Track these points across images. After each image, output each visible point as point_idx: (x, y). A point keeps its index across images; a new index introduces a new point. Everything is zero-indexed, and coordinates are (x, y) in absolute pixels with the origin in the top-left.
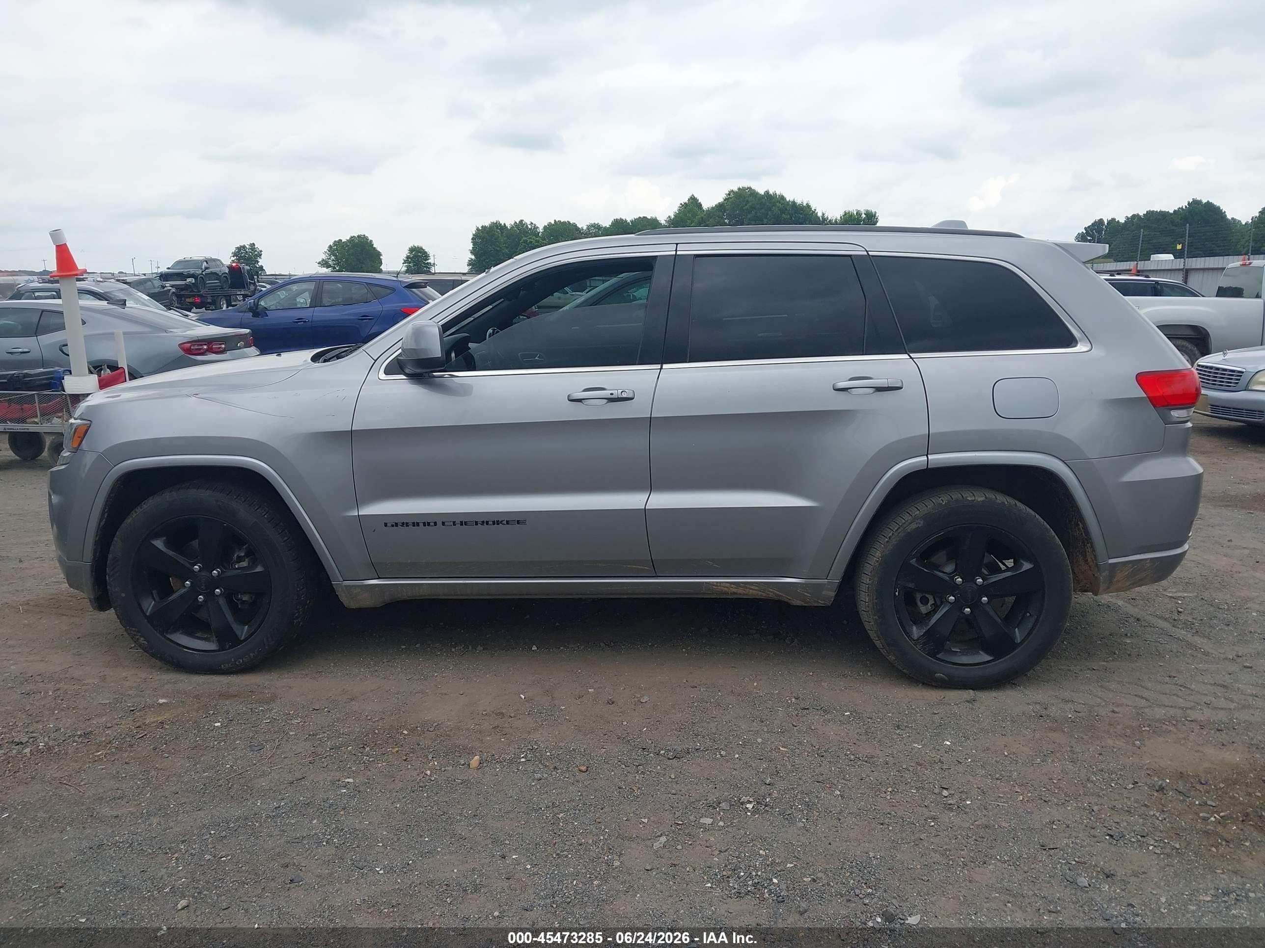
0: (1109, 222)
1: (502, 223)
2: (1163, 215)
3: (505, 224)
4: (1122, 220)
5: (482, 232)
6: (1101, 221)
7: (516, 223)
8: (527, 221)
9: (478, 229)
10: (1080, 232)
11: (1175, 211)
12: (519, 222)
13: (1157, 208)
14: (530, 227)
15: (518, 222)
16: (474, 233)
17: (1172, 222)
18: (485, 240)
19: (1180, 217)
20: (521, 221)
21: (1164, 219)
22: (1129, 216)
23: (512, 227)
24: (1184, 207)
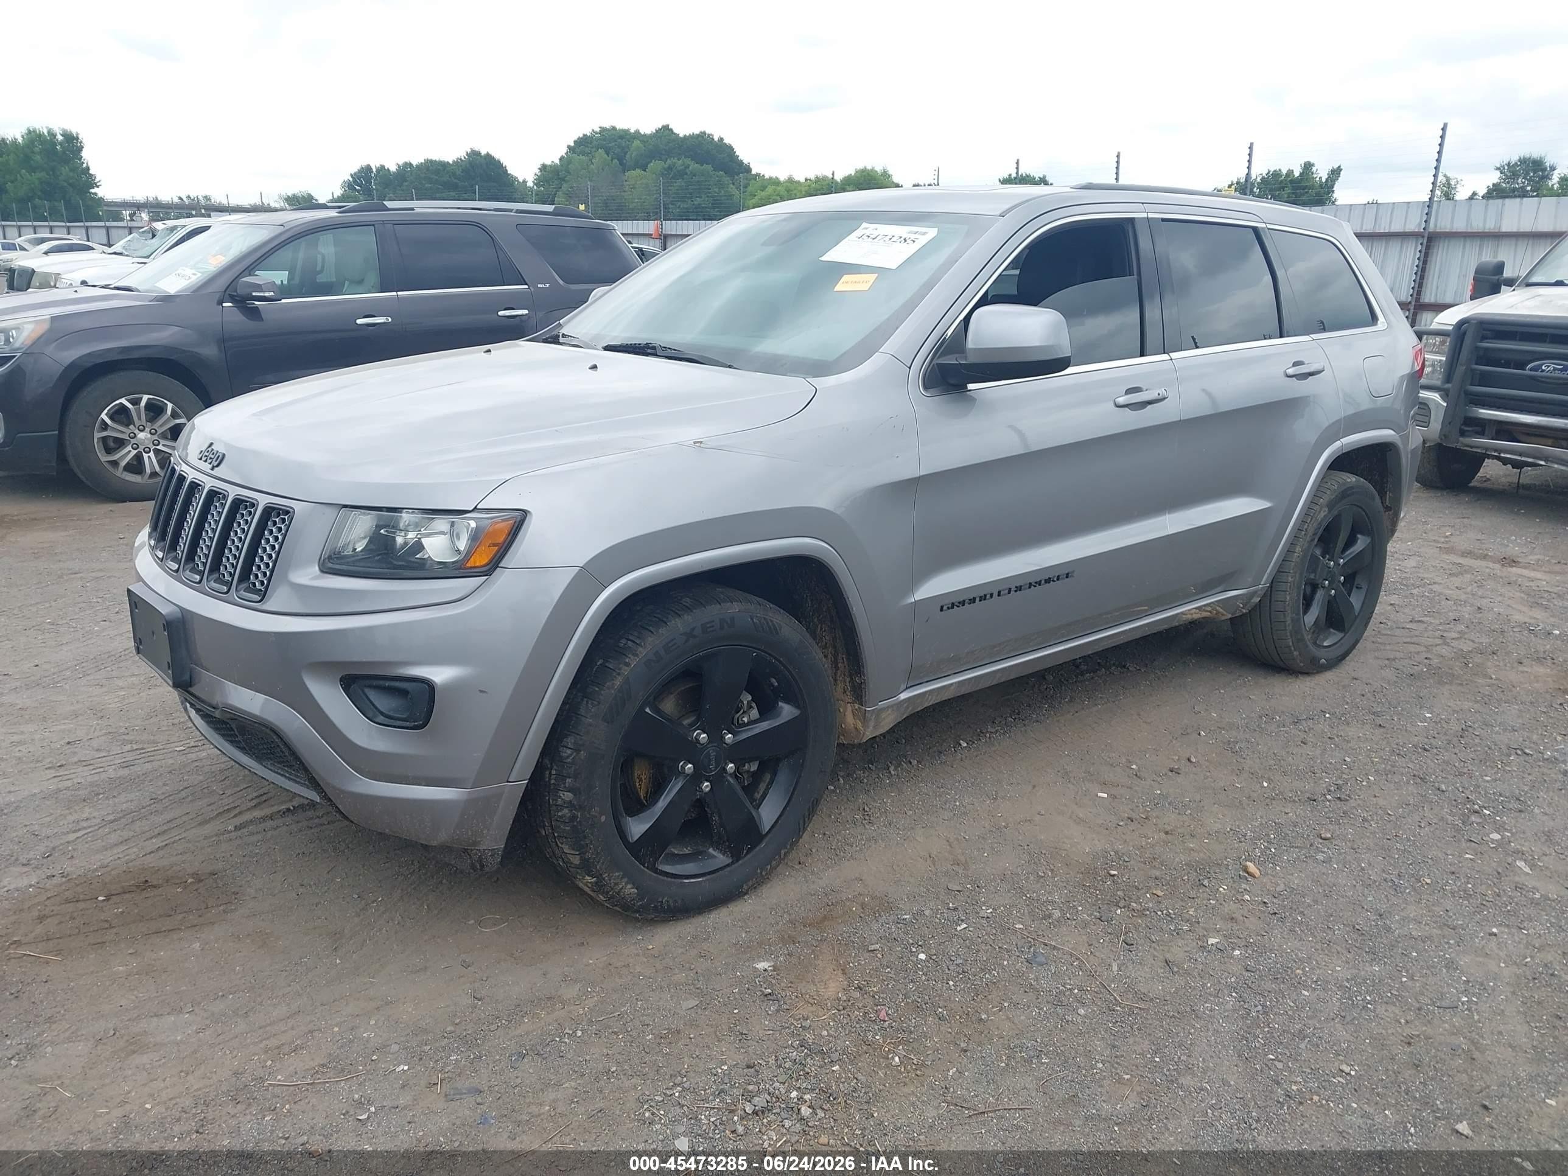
0: (378, 170)
2: (443, 165)
4: (393, 168)
6: (369, 168)
10: (346, 180)
11: (454, 161)
13: (435, 157)
17: (454, 174)
19: (460, 168)
21: (444, 170)
22: (401, 163)
24: (463, 158)
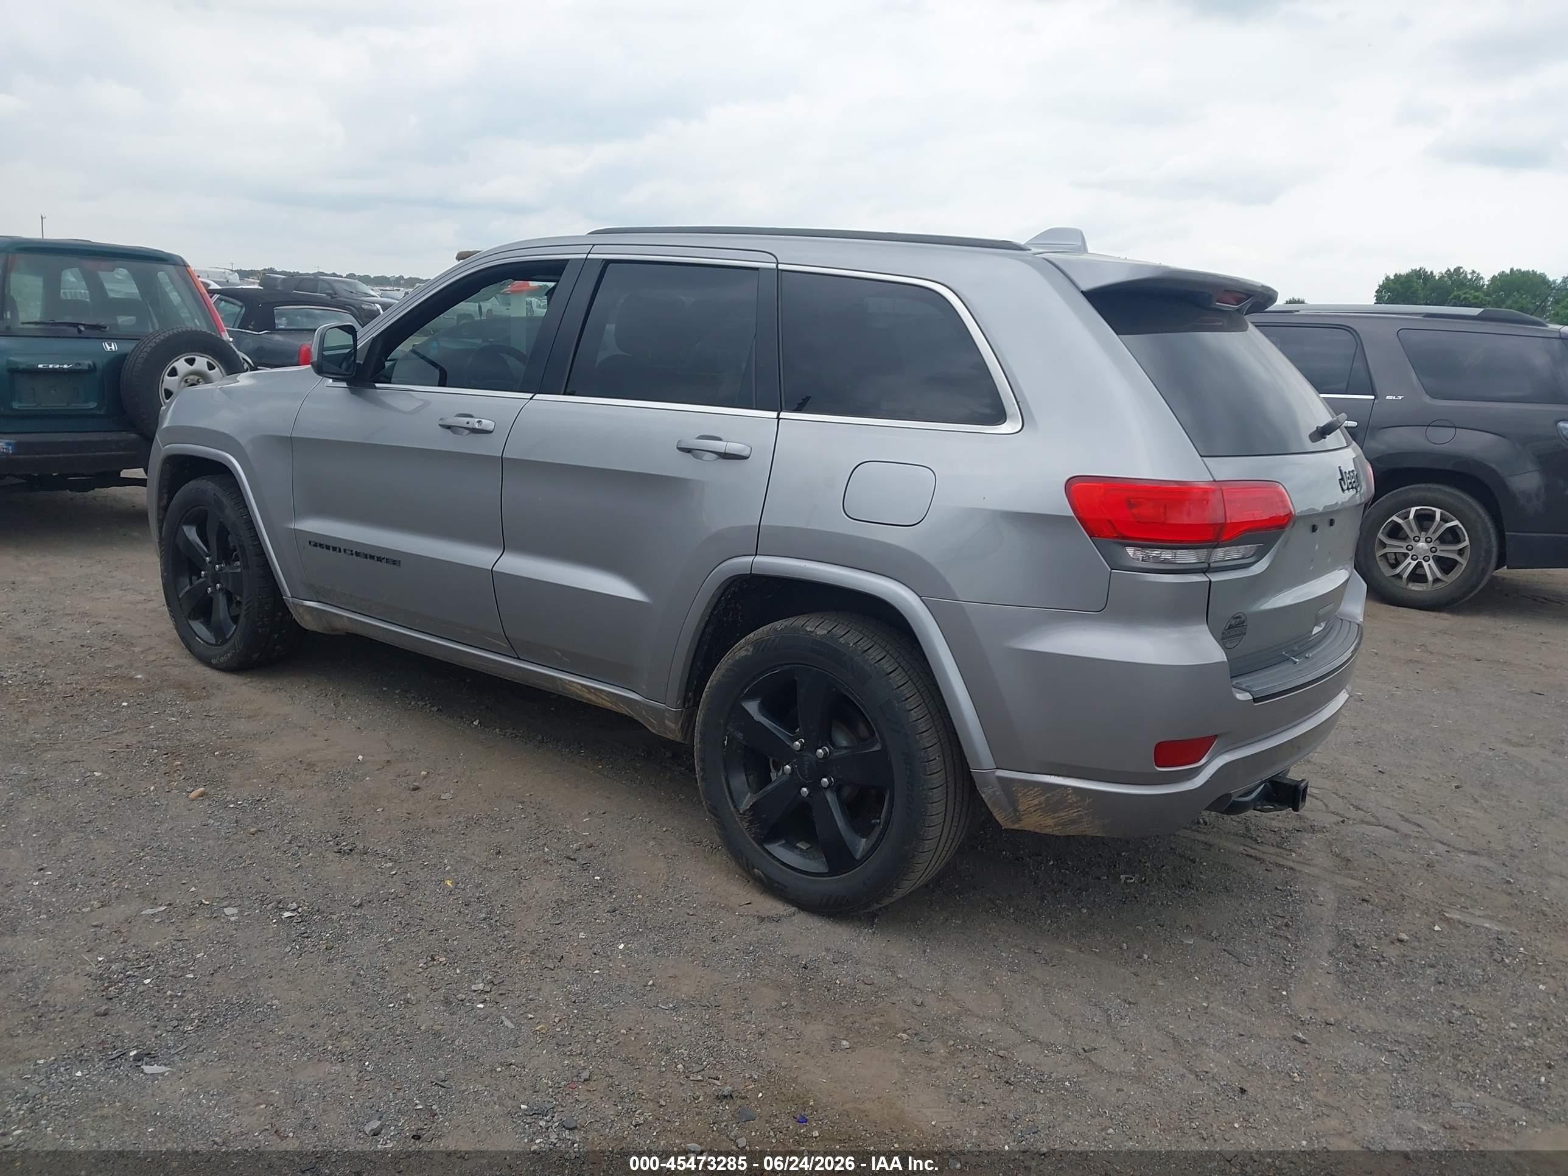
1: (1428, 270)
3: (1432, 273)
5: (1394, 283)
7: (1449, 270)
8: (1468, 268)
9: (1387, 278)
12: (1455, 270)
14: (1469, 277)
15: (1452, 270)
16: (1381, 284)
18: (1395, 293)
20: (1458, 269)
23: (1442, 277)
